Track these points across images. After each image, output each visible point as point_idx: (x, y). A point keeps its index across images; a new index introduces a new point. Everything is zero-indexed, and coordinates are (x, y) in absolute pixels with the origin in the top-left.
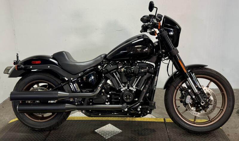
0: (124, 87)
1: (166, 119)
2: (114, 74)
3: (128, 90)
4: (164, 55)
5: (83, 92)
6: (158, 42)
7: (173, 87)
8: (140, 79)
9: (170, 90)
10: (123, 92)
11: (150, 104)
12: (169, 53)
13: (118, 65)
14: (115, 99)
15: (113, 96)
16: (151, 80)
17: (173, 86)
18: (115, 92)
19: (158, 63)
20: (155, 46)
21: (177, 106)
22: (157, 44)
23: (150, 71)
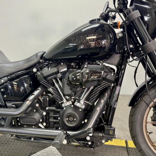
0: (67, 100)
1: (128, 141)
2: (54, 81)
3: (72, 106)
4: (131, 53)
5: (8, 106)
6: (122, 32)
7: (145, 104)
8: (92, 90)
9: (140, 108)
10: (64, 109)
11: (106, 132)
12: (140, 49)
13: (59, 67)
14: (55, 118)
15: (52, 114)
16: (109, 92)
17: (145, 102)
18: (54, 108)
19: (121, 66)
20: (118, 37)
21: (147, 132)
22: (120, 35)
23: (108, 77)
